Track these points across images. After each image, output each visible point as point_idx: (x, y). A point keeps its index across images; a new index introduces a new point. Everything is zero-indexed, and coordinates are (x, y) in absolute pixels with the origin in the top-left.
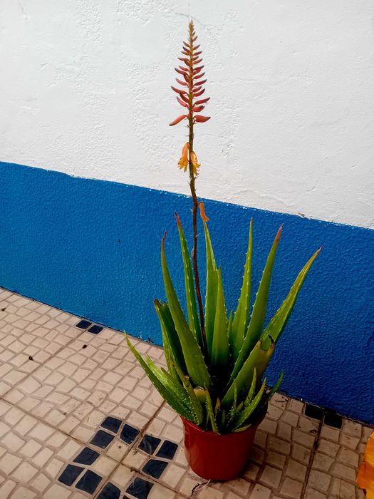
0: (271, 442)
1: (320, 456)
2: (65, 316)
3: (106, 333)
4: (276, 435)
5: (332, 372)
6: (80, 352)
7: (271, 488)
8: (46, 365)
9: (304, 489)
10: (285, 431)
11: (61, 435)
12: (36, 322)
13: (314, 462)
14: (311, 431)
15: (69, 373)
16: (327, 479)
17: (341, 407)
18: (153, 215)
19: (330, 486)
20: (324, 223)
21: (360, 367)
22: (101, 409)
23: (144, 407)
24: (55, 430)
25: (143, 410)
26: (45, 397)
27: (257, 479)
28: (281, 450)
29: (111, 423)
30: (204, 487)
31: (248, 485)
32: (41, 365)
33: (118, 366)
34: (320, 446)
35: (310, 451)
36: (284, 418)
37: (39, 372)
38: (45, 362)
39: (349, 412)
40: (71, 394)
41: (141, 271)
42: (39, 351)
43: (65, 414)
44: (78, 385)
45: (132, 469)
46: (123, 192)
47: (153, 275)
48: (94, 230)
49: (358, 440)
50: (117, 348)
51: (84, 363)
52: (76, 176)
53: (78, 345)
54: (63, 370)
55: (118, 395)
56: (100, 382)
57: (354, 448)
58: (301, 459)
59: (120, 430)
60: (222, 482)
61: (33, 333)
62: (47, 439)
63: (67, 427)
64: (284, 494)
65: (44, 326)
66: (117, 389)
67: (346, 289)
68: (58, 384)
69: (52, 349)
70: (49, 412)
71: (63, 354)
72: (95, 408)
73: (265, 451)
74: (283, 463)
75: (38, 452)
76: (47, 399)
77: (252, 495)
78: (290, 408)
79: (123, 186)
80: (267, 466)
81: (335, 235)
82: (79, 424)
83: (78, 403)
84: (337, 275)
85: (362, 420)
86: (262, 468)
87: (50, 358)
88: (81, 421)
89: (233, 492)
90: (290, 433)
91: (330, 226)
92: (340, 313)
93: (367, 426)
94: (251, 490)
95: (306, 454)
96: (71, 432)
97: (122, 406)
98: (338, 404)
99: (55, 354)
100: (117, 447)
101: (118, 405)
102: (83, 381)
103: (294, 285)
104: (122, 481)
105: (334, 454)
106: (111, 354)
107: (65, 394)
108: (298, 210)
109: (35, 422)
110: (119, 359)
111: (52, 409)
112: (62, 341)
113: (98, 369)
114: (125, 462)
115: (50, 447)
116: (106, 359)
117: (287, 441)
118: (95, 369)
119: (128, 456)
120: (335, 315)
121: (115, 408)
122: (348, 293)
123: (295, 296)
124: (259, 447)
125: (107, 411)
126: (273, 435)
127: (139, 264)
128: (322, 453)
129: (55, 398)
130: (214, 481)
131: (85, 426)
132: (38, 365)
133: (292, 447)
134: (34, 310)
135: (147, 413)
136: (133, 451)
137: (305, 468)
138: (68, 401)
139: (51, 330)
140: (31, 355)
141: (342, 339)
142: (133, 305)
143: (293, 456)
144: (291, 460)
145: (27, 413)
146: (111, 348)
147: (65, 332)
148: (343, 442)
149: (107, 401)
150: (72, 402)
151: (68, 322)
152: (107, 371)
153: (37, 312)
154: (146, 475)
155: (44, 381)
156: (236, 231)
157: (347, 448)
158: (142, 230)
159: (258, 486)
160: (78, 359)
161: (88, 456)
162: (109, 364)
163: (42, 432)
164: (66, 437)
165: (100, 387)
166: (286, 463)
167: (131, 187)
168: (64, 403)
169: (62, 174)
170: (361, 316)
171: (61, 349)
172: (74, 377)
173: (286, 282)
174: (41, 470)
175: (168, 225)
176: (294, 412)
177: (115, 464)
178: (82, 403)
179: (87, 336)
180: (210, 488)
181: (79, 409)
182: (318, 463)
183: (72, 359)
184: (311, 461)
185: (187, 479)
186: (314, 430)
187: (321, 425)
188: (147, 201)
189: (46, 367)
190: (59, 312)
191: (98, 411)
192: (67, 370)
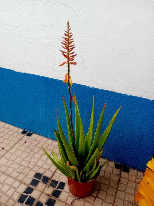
0: (102, 180)
1: (121, 185)
2: (16, 129)
3: (34, 136)
4: (104, 177)
5: (126, 151)
6: (24, 145)
7: (102, 199)
8: (10, 151)
9: (115, 199)
10: (107, 175)
11: (17, 181)
12: (4, 132)
13: (119, 187)
14: (117, 175)
15: (19, 154)
16: (123, 194)
17: (129, 164)
18: (52, 89)
19: (125, 197)
20: (123, 94)
21: (137, 150)
22: (34, 169)
23: (51, 168)
24: (15, 180)
25: (51, 169)
26: (10, 166)
27: (97, 195)
28: (106, 183)
29: (38, 175)
30: (77, 200)
31: (93, 198)
32: (8, 151)
33: (40, 150)
34: (121, 180)
35: (117, 183)
36: (107, 170)
37: (7, 154)
38: (9, 150)
39: (132, 166)
40: (21, 163)
41: (48, 111)
42: (6, 145)
43: (19, 172)
44: (23, 160)
45: (48, 195)
46: (39, 79)
47: (53, 113)
48: (27, 94)
49: (135, 177)
50: (39, 142)
51: (25, 149)
52: (18, 71)
53: (22, 142)
54: (16, 153)
55: (40, 163)
56: (33, 158)
57: (134, 181)
58: (114, 186)
59: (42, 178)
60: (83, 198)
61: (3, 137)
62: (12, 184)
63: (20, 178)
64: (107, 201)
65: (8, 133)
66: (40, 161)
67: (132, 120)
68: (15, 159)
69: (12, 144)
70: (12, 172)
71: (16, 146)
72: (31, 169)
73: (100, 184)
74: (107, 189)
75: (8, 190)
76: (11, 166)
77: (95, 203)
78: (109, 165)
79: (39, 76)
80: (100, 190)
81: (127, 99)
82: (25, 177)
83: (24, 167)
84: (128, 115)
85: (137, 169)
86: (99, 191)
87: (11, 148)
88: (26, 175)
89: (87, 202)
90: (109, 176)
91: (126, 96)
92: (129, 129)
93: (139, 171)
94: (94, 200)
95: (115, 184)
96: (22, 180)
97: (42, 168)
98: (128, 163)
99: (13, 146)
100: (41, 186)
101: (40, 167)
102: (26, 157)
103: (111, 121)
104: (43, 200)
105: (126, 184)
106: (37, 145)
107: (18, 164)
108: (112, 89)
109: (7, 177)
110: (40, 147)
111: (13, 171)
112: (16, 140)
113: (31, 152)
114: (44, 192)
115: (14, 188)
116: (35, 148)
117: (108, 179)
118: (30, 152)
119: (45, 189)
120: (127, 130)
121: (39, 169)
122: (132, 122)
123: (111, 126)
124: (97, 182)
125: (36, 170)
126: (102, 177)
127: (47, 108)
128: (122, 183)
129: (14, 166)
130: (80, 198)
131: (27, 177)
132: (6, 151)
133: (110, 182)
134: (3, 127)
135: (52, 170)
136: (47, 187)
137: (115, 190)
138: (19, 167)
139: (11, 135)
140: (3, 147)
141: (130, 139)
142: (45, 125)
143: (110, 185)
144: (110, 187)
145: (3, 173)
146: (36, 143)
147: (17, 136)
148: (130, 178)
149: (36, 166)
150: (21, 167)
151: (18, 131)
152: (35, 153)
153: (4, 127)
154: (53, 197)
155: (9, 158)
156: (87, 96)
157: (131, 181)
158: (48, 95)
159: (97, 199)
160: (23, 148)
161: (29, 190)
162: (36, 150)
163: (10, 181)
164: (20, 183)
165: (32, 160)
166: (108, 189)
167: (42, 77)
168: (18, 168)
169: (12, 70)
170: (137, 131)
171: (16, 144)
172: (22, 156)
173: (107, 117)
174: (10, 197)
175: (59, 93)
176: (111, 167)
177: (41, 193)
178: (26, 167)
179: (26, 137)
180: (78, 201)
181: (24, 170)
182: (120, 188)
183: (20, 148)
184: (117, 187)
185: (69, 198)
186: (119, 174)
187: (121, 171)
188: (49, 83)
189: (10, 152)
190: (14, 127)
191: (32, 170)
192: (19, 153)
